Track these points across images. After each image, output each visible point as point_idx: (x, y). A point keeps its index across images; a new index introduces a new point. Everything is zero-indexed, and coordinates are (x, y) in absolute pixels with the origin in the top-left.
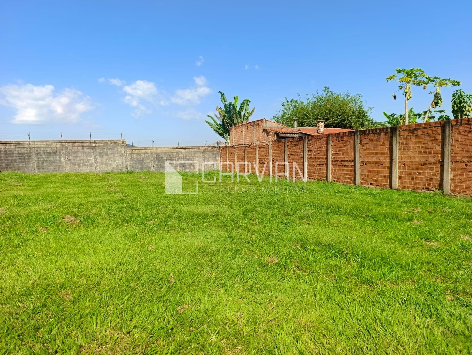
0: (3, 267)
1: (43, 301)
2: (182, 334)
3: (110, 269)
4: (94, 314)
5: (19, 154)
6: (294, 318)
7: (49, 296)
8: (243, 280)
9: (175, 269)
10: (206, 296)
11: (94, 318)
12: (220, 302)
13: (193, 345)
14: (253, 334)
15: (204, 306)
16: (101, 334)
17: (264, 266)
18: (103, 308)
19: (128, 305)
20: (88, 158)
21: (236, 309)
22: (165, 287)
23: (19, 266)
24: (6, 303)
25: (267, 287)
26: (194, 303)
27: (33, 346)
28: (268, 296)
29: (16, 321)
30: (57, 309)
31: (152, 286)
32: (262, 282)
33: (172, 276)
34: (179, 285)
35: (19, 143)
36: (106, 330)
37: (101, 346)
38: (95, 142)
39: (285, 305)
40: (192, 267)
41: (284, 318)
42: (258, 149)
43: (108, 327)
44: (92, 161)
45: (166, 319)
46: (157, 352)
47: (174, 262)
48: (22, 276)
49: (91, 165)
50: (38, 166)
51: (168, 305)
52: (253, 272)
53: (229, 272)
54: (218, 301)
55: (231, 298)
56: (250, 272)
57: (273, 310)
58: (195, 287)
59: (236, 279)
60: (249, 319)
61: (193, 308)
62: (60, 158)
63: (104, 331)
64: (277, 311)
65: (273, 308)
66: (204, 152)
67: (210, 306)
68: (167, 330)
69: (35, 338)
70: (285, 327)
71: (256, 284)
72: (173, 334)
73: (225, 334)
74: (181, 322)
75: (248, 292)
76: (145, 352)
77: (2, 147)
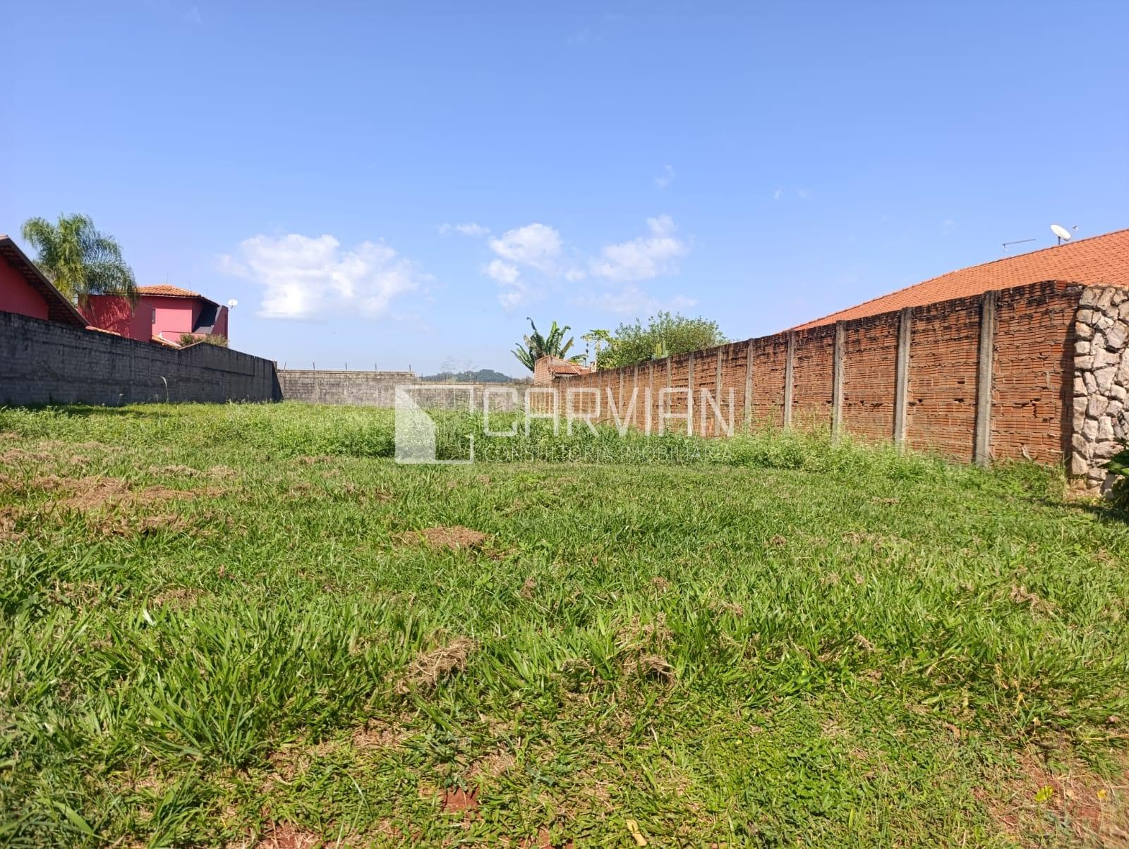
5: (303, 384)
20: (372, 391)
35: (303, 373)
38: (380, 374)
44: (376, 395)
49: (374, 400)
50: (320, 398)
62: (343, 390)
77: (288, 376)
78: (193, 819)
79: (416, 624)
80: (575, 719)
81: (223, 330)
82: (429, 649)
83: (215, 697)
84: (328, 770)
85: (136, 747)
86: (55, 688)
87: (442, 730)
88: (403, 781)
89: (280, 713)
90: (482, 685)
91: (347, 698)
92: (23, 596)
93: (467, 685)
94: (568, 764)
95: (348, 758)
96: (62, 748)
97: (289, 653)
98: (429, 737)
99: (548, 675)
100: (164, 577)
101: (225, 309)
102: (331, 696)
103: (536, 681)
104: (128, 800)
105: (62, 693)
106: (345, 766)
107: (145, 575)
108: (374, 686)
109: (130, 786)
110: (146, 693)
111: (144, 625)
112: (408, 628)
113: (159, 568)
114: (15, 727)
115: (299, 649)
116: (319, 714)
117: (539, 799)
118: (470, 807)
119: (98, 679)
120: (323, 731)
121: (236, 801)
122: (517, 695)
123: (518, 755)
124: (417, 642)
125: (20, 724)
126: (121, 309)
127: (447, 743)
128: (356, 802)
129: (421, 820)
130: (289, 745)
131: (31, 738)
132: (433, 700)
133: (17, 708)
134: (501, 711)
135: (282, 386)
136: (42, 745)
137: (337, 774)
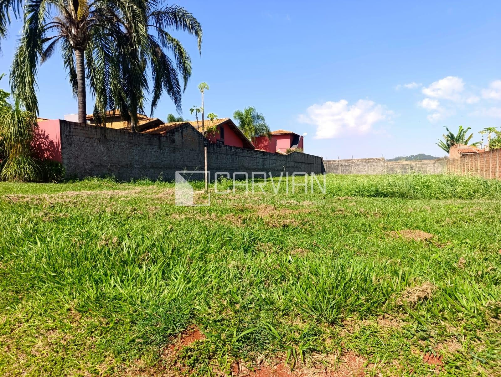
5: (334, 166)
35: (334, 161)
38: (368, 160)
44: (366, 169)
49: (366, 171)
50: (341, 172)
62: (351, 168)
66: (434, 163)
77: (327, 163)
78: (315, 341)
79: (404, 274)
80: (496, 332)
81: (302, 146)
82: (411, 286)
83: (319, 293)
84: (368, 332)
85: (292, 308)
86: (263, 282)
87: (421, 324)
88: (403, 344)
89: (345, 304)
90: (441, 307)
91: (374, 303)
92: (249, 247)
93: (433, 306)
94: (493, 354)
95: (376, 329)
96: (267, 304)
97: (347, 280)
98: (415, 327)
99: (478, 307)
100: (293, 243)
101: (302, 137)
102: (367, 300)
103: (471, 309)
104: (291, 328)
105: (265, 284)
106: (375, 332)
107: (286, 242)
108: (386, 299)
109: (291, 323)
110: (294, 288)
111: (289, 261)
112: (400, 275)
113: (291, 240)
114: (251, 294)
115: (351, 278)
116: (362, 308)
117: (477, 368)
118: (438, 364)
119: (277, 280)
120: (364, 315)
121: (331, 337)
122: (461, 315)
123: (463, 345)
124: (405, 282)
125: (253, 293)
126: (266, 141)
127: (424, 331)
128: (382, 349)
129: (413, 364)
130: (350, 319)
131: (257, 299)
132: (416, 310)
133: (252, 287)
134: (452, 321)
135: (325, 167)
136: (261, 302)
137: (372, 335)
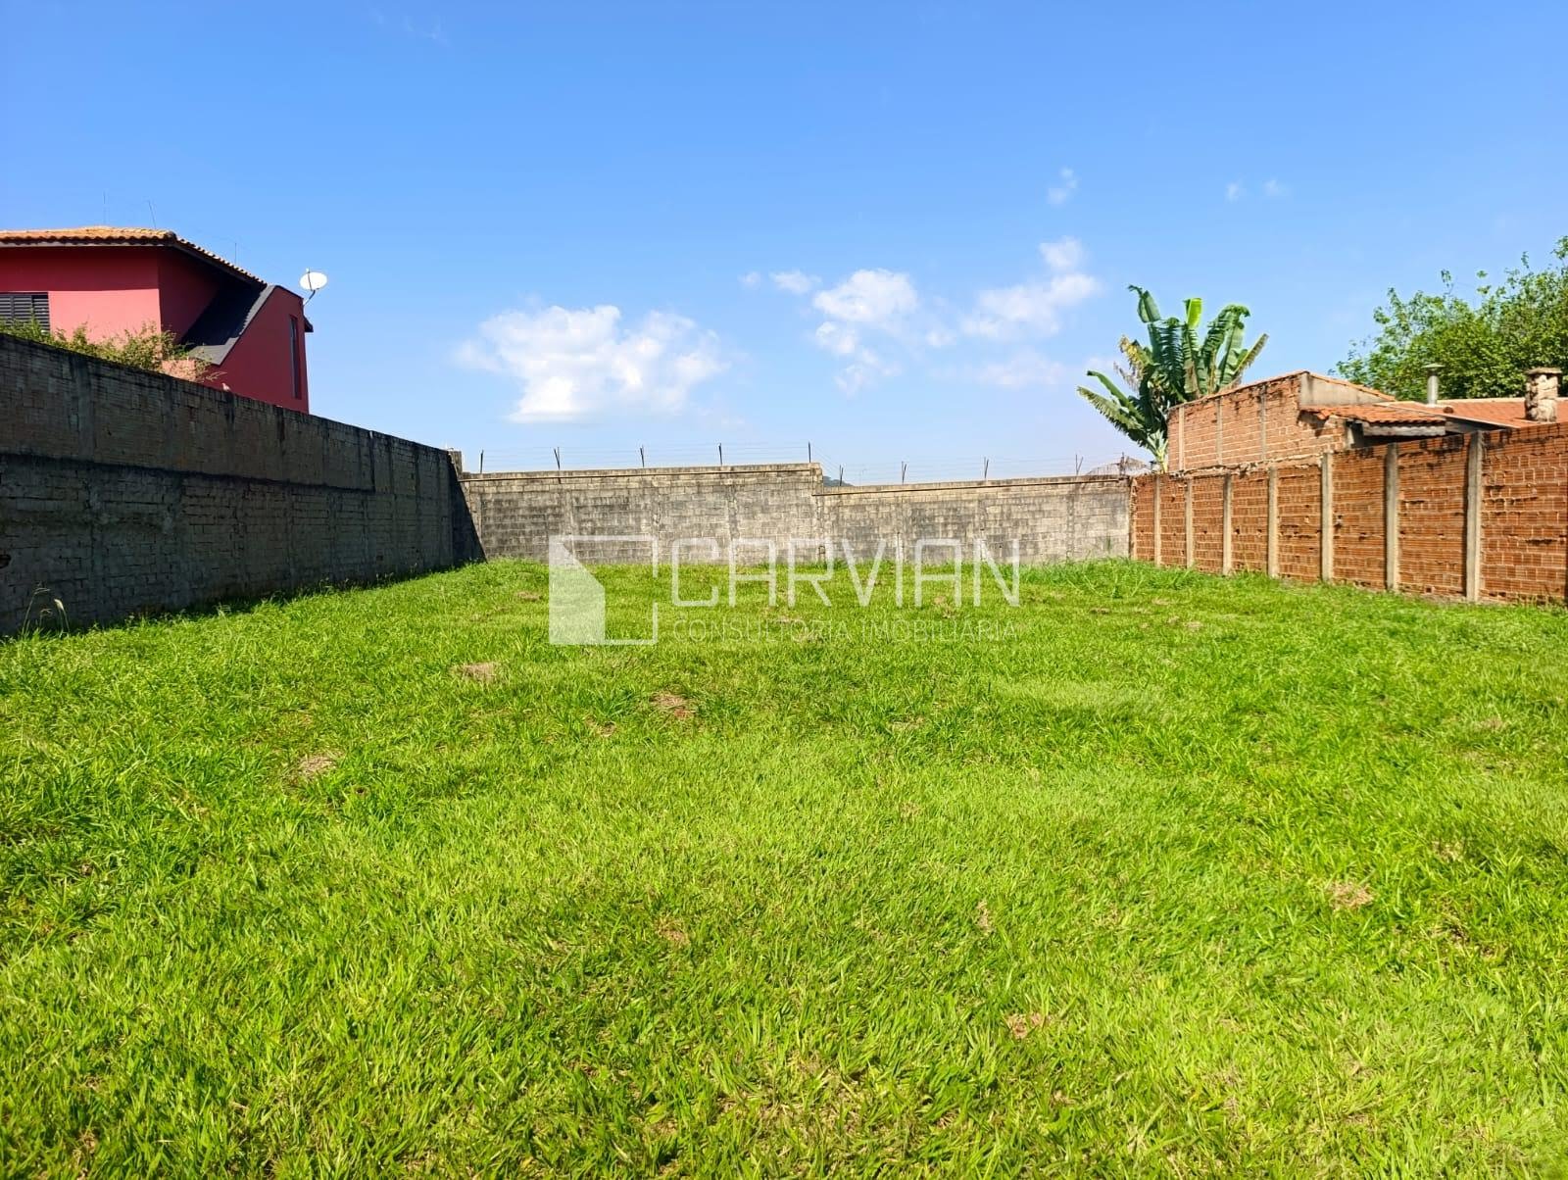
0: (503, 831)
1: (611, 941)
2: (1028, 1108)
3: (790, 863)
4: (751, 1001)
5: (531, 509)
6: (1446, 1117)
7: (627, 927)
8: (1238, 954)
9: (993, 889)
10: (1105, 993)
11: (754, 1012)
12: (1155, 1021)
13: (1068, 1150)
14: (1286, 1153)
15: (1097, 1027)
16: (775, 1066)
17: (1319, 912)
18: (778, 986)
19: (852, 986)
20: (714, 521)
21: (1216, 1055)
22: (961, 943)
23: (544, 831)
24: (516, 934)
25: (1329, 990)
26: (1062, 1013)
27: (589, 1071)
28: (1339, 1023)
29: (543, 991)
30: (647, 970)
31: (920, 935)
32: (1313, 970)
33: (986, 911)
34: (1009, 944)
35: (531, 478)
36: (787, 1057)
37: (776, 1104)
38: (733, 473)
39: (1407, 1064)
40: (1049, 888)
41: (1405, 1112)
42: (1276, 484)
43: (794, 1048)
44: (725, 529)
45: (972, 1052)
46: (949, 1153)
47: (986, 864)
48: (553, 861)
51: (977, 1004)
52: (1275, 931)
53: (1180, 919)
54: (1148, 1015)
55: (1194, 1013)
56: (1263, 928)
57: (1359, 1077)
58: (1066, 959)
59: (1211, 947)
60: (1266, 1093)
61: (1061, 1027)
62: (638, 520)
63: (782, 1057)
64: (1376, 1083)
65: (1361, 1069)
66: (1071, 497)
67: (1119, 1028)
68: (978, 1088)
69: (596, 1048)
70: (1411, 1147)
71: (1287, 974)
72: (998, 1103)
73: (1179, 1134)
74: (1023, 1069)
75: (1258, 999)
76: (909, 1146)
77: (491, 490)
101: (289, 300)
135: (476, 518)
